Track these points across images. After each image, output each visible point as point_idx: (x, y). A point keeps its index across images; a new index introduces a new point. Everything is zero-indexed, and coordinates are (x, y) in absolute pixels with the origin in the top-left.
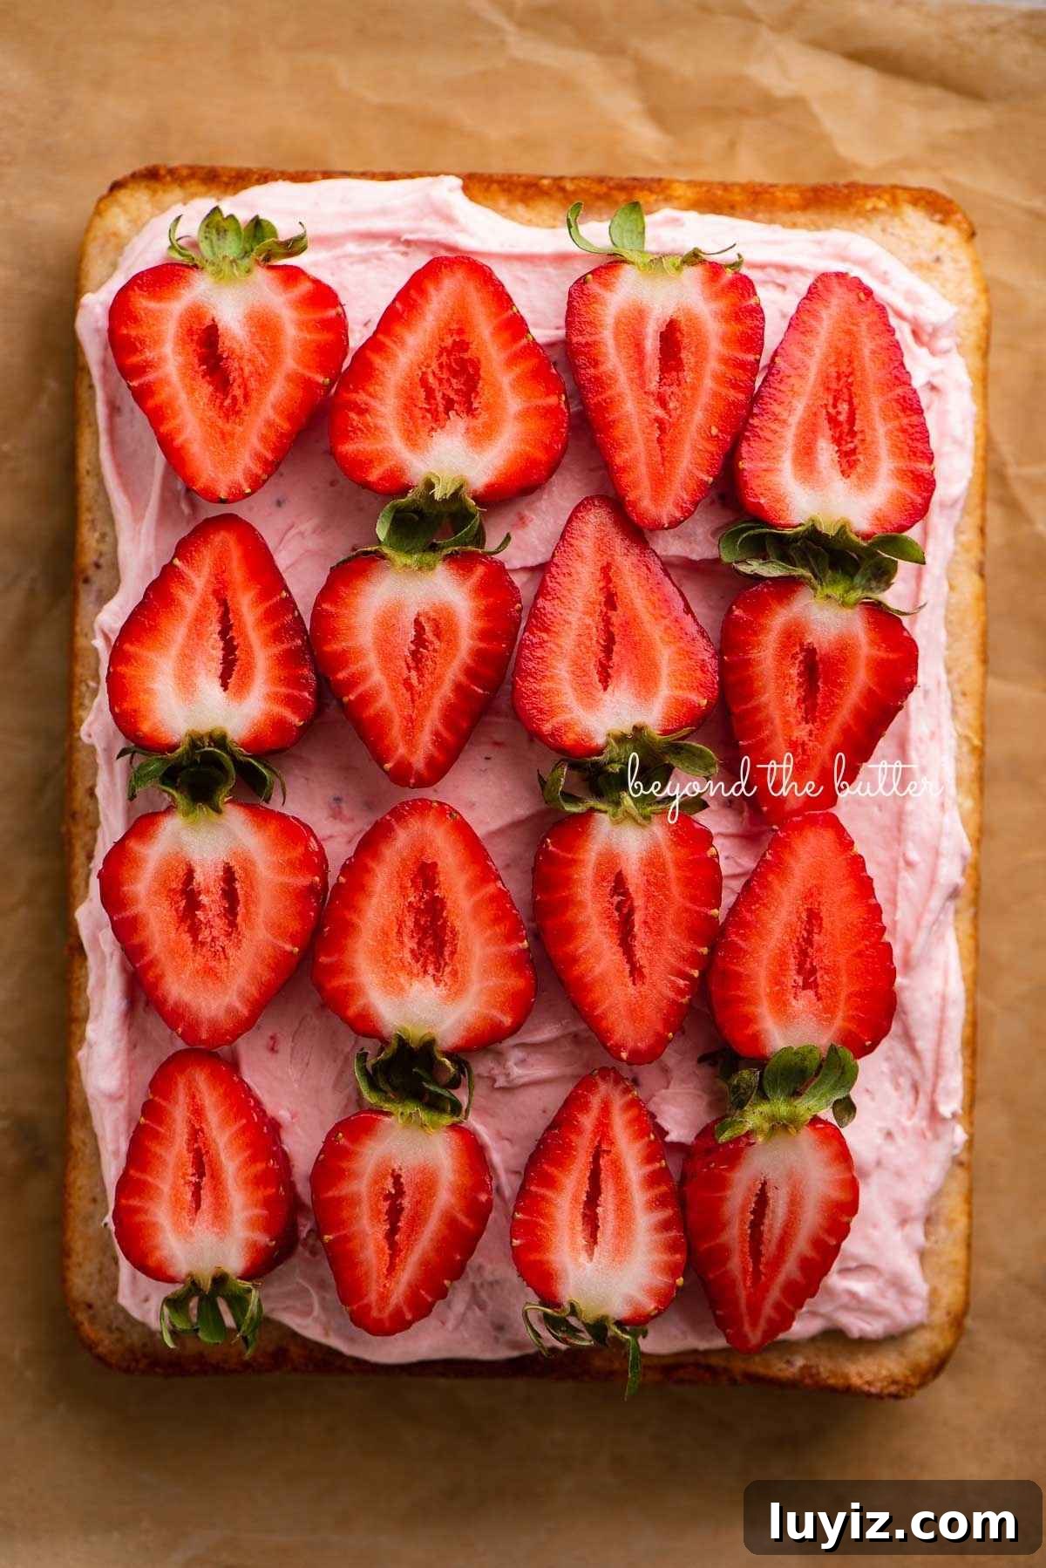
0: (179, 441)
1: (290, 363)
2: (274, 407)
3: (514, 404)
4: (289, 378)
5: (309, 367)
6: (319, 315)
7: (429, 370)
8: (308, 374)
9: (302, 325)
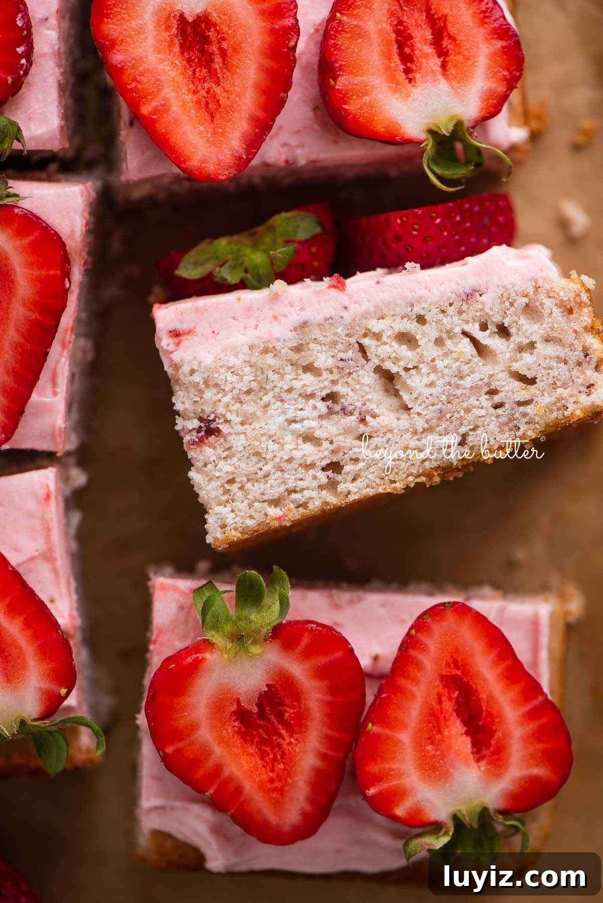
0: (494, 654)
1: (405, 737)
2: (413, 697)
3: (205, 734)
4: (404, 726)
5: (388, 737)
6: (384, 786)
7: (288, 740)
8: (388, 732)
9: (400, 774)
